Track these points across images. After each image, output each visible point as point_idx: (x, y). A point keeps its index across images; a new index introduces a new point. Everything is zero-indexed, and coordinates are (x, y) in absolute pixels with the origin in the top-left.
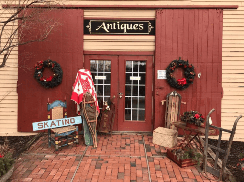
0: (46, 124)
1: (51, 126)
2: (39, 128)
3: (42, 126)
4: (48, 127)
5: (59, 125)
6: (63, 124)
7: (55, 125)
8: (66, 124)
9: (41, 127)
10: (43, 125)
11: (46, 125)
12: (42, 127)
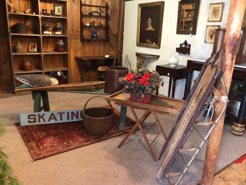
0: (42, 117)
1: (49, 120)
2: (29, 122)
3: (35, 119)
4: (45, 121)
5: (61, 119)
6: (68, 119)
7: (56, 120)
8: (72, 118)
9: (33, 120)
10: (37, 118)
11: (41, 119)
12: (35, 121)
